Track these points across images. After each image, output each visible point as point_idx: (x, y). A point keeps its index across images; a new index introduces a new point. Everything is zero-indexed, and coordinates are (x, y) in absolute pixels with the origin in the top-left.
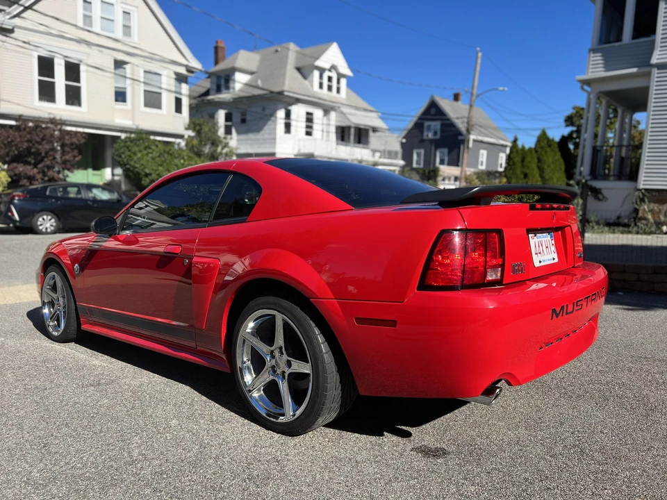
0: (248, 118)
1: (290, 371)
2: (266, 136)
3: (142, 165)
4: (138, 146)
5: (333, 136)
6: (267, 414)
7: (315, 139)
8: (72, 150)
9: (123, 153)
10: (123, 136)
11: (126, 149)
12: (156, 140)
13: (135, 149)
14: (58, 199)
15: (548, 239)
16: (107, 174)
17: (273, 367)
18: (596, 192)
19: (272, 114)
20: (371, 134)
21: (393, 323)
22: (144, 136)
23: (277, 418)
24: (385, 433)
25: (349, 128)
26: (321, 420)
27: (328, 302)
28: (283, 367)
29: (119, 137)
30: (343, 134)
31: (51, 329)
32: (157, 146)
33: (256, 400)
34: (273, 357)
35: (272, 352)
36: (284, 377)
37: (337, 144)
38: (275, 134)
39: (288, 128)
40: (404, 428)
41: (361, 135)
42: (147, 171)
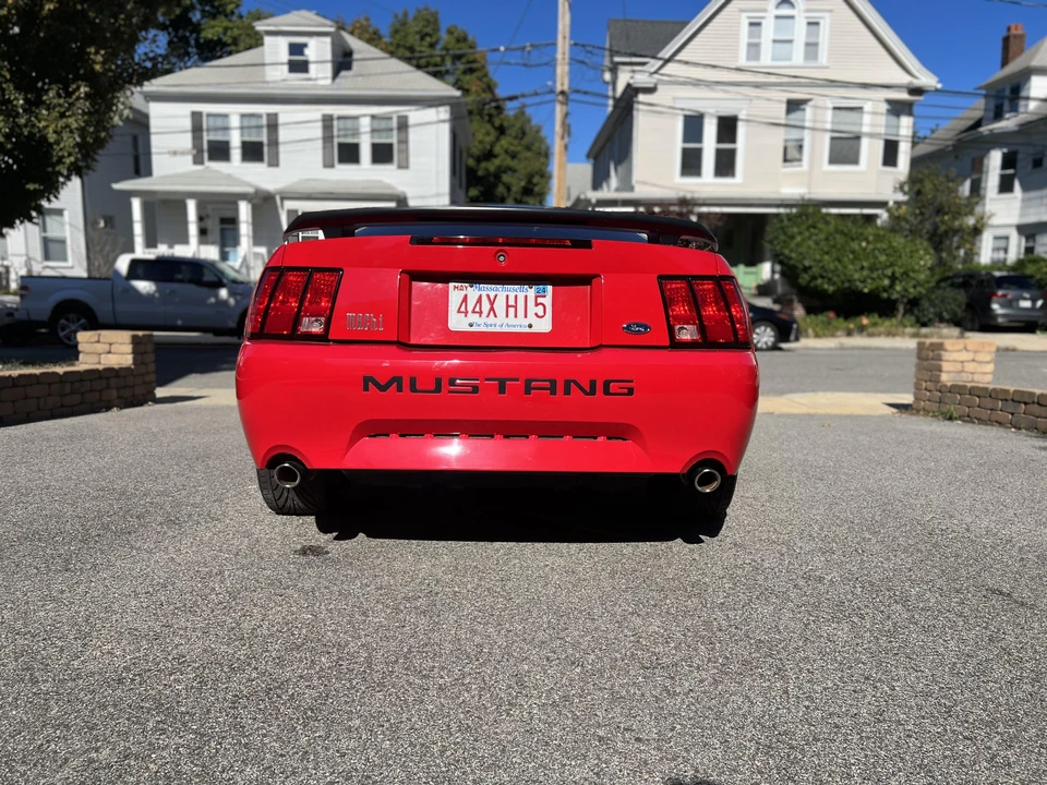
3: (801, 254)
4: (798, 226)
9: (777, 238)
10: (782, 212)
11: (780, 231)
12: (829, 215)
13: (794, 230)
15: (521, 294)
16: (766, 270)
22: (811, 210)
32: (827, 223)
42: (807, 263)
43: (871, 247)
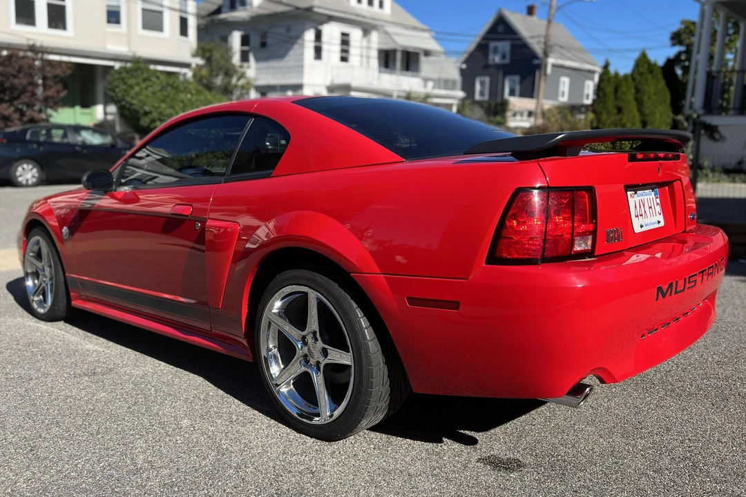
0: (269, 41)
1: (327, 361)
2: (292, 64)
3: (140, 101)
4: (135, 77)
5: (375, 62)
6: (297, 414)
7: (352, 67)
8: (56, 83)
9: (117, 86)
10: (117, 65)
11: (121, 81)
12: (156, 71)
13: (131, 81)
14: (40, 144)
15: (651, 197)
16: (99, 112)
17: (305, 356)
18: (711, 131)
19: (299, 36)
20: (423, 58)
21: (456, 305)
22: (142, 65)
23: (311, 419)
24: (444, 439)
25: (394, 51)
26: (364, 423)
27: (373, 277)
28: (317, 356)
29: (111, 68)
30: (387, 59)
31: (35, 305)
32: (158, 78)
33: (285, 396)
34: (305, 343)
35: (304, 338)
36: (319, 369)
37: (380, 72)
38: (302, 60)
39: (318, 52)
40: (467, 432)
41: (410, 61)
42: (147, 108)
43: (194, 98)
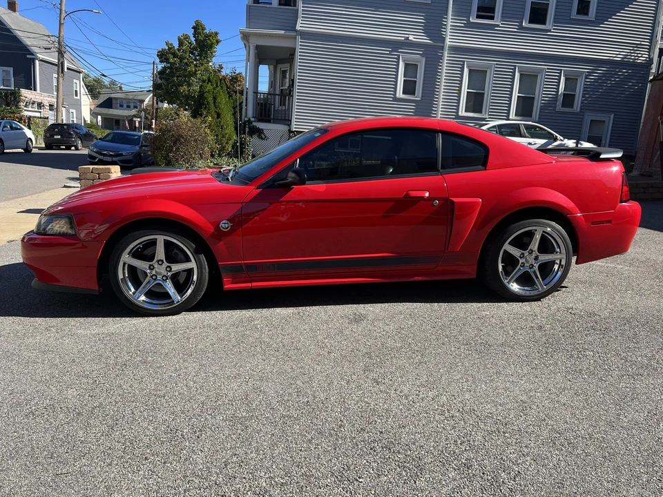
18: (259, 133)
